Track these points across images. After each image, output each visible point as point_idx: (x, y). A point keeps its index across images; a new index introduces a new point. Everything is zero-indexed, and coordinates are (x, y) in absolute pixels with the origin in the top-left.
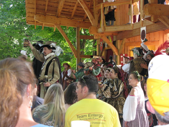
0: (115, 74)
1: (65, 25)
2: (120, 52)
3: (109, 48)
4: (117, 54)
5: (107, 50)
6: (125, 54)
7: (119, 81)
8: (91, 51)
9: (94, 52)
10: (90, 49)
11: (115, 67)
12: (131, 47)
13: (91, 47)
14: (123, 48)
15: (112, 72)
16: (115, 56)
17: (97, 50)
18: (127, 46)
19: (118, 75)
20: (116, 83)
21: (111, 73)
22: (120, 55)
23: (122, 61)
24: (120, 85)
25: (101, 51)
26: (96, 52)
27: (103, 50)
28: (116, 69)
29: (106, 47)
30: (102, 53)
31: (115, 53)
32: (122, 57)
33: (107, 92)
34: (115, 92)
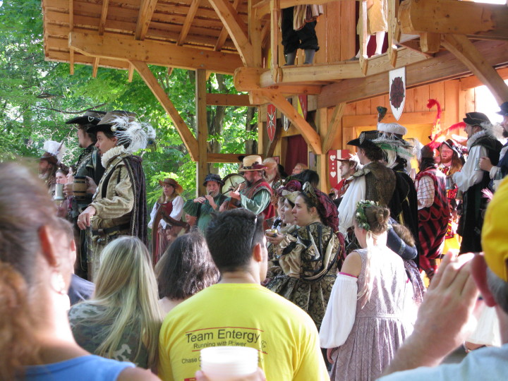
0: (308, 209)
1: (160, 63)
2: (327, 144)
3: (296, 133)
4: (318, 151)
5: (289, 138)
6: (342, 149)
7: (323, 230)
8: (241, 140)
9: (251, 144)
10: (238, 136)
13: (241, 131)
14: (338, 133)
16: (314, 156)
18: (350, 127)
20: (317, 236)
22: (328, 154)
23: (333, 171)
24: (327, 242)
25: (271, 142)
26: (255, 144)
27: (276, 140)
29: (285, 128)
30: (272, 149)
31: (312, 148)
32: (332, 158)
33: (290, 260)
34: (315, 263)
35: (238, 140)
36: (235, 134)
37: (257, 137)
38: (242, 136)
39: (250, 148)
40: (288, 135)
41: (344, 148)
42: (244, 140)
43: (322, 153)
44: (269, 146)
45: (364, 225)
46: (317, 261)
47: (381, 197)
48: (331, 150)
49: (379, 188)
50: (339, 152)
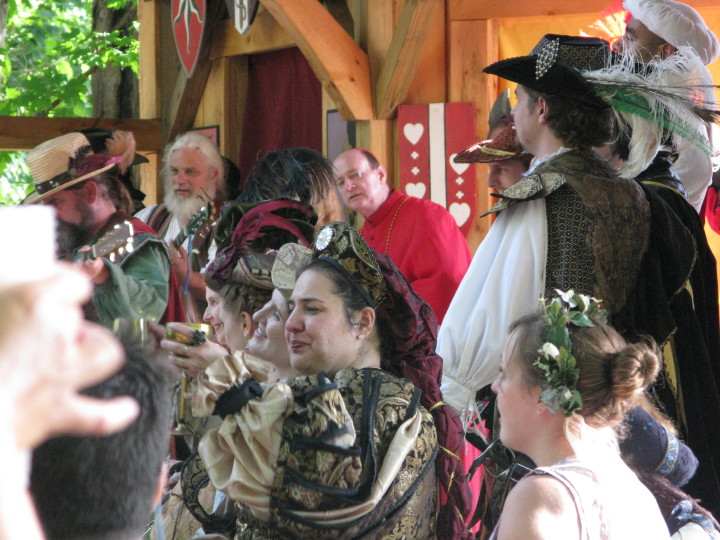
0: (349, 317)
2: (396, 81)
3: (279, 43)
4: (360, 109)
5: (253, 61)
6: (446, 100)
7: (385, 389)
8: (76, 67)
9: (113, 81)
10: (65, 52)
11: (343, 246)
12: (511, 22)
13: (75, 32)
14: (433, 42)
15: (314, 311)
16: (344, 125)
17: (140, 55)
18: (476, 19)
19: (381, 324)
20: (358, 399)
21: (309, 320)
22: (395, 120)
23: (415, 180)
25: (186, 74)
26: (127, 81)
27: (206, 65)
28: (349, 265)
29: (240, 24)
30: (193, 99)
31: (337, 96)
32: (413, 132)
33: (237, 434)
34: (330, 458)
35: (64, 67)
36: (50, 43)
37: (134, 57)
38: (78, 52)
39: (111, 95)
40: (250, 48)
41: (455, 97)
42: (85, 68)
43: (376, 115)
44: (181, 87)
45: (568, 394)
46: (341, 453)
47: (601, 276)
48: (408, 102)
49: (595, 243)
50: (437, 111)
